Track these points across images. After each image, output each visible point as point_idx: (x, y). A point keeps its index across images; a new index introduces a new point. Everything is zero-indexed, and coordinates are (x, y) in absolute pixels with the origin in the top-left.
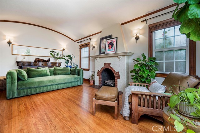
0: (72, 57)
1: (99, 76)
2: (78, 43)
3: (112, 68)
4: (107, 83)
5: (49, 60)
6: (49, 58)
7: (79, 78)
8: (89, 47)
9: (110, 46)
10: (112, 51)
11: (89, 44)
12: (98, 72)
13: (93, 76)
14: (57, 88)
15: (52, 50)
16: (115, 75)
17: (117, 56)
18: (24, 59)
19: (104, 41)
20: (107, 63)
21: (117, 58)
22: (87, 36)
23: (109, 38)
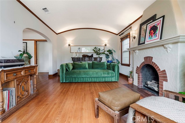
0: (112, 51)
1: (138, 73)
2: (119, 35)
3: (155, 63)
4: (149, 86)
5: (92, 55)
6: (92, 54)
7: (113, 74)
8: (130, 38)
9: (152, 31)
10: (156, 39)
11: (129, 35)
12: (137, 69)
13: (131, 73)
14: (91, 81)
15: (95, 47)
16: (160, 75)
17: (163, 45)
18: (76, 55)
19: (144, 27)
20: (148, 57)
21: (162, 48)
22: (127, 26)
23: (152, 21)
